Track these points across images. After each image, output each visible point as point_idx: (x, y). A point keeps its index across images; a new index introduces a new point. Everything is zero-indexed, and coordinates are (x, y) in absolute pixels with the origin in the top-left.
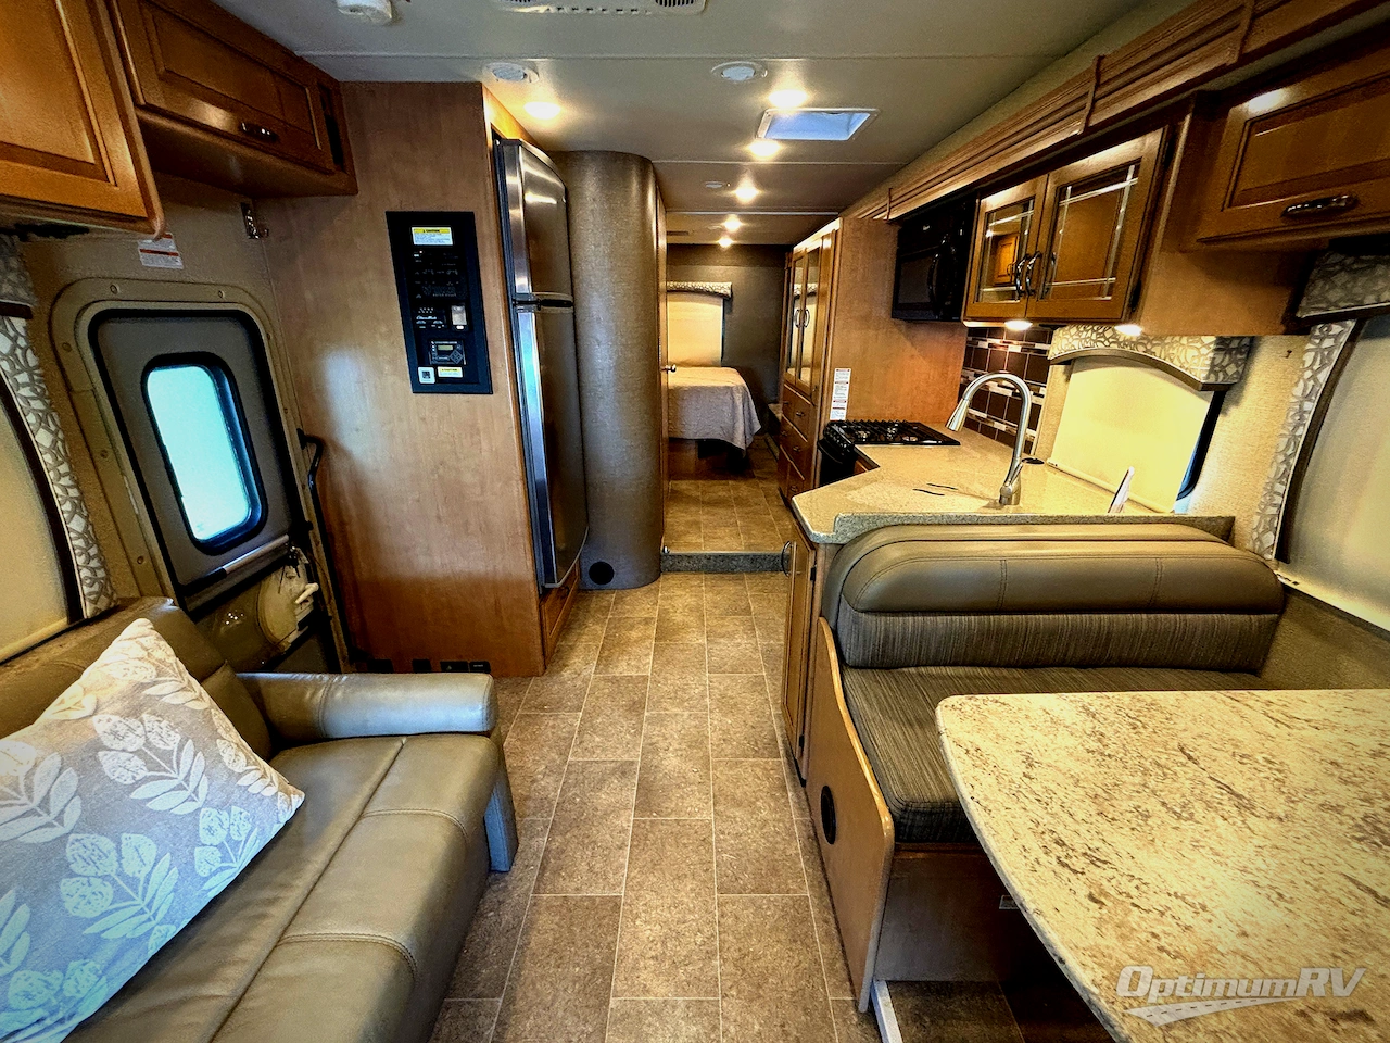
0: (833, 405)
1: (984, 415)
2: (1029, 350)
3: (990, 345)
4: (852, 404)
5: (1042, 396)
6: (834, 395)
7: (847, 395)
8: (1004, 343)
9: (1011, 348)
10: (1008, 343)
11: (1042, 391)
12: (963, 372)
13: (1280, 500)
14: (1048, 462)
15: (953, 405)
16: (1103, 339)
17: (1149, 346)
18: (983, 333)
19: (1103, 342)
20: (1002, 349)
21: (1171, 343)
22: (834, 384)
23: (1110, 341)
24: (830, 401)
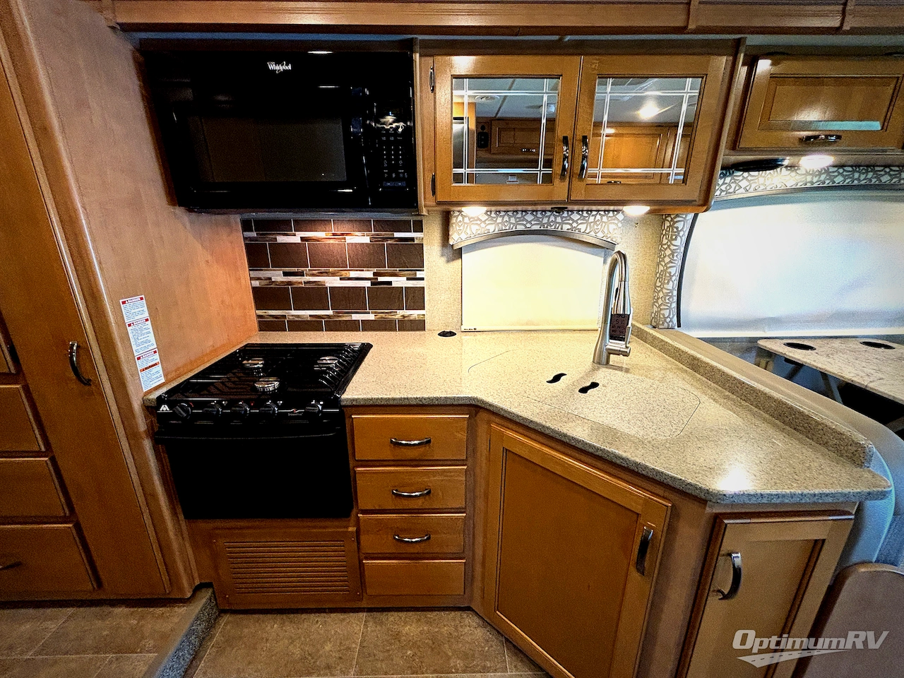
0: (140, 365)
1: (330, 312)
2: (387, 239)
3: (302, 239)
4: (164, 349)
5: (422, 279)
6: (134, 348)
7: (153, 341)
8: (334, 235)
9: (349, 239)
10: (342, 234)
11: (419, 275)
12: (254, 274)
13: (675, 299)
14: (463, 330)
15: (253, 313)
16: (525, 223)
17: (575, 225)
18: (284, 227)
19: (525, 225)
20: (332, 241)
21: (595, 222)
22: (129, 328)
23: (533, 222)
24: (133, 359)
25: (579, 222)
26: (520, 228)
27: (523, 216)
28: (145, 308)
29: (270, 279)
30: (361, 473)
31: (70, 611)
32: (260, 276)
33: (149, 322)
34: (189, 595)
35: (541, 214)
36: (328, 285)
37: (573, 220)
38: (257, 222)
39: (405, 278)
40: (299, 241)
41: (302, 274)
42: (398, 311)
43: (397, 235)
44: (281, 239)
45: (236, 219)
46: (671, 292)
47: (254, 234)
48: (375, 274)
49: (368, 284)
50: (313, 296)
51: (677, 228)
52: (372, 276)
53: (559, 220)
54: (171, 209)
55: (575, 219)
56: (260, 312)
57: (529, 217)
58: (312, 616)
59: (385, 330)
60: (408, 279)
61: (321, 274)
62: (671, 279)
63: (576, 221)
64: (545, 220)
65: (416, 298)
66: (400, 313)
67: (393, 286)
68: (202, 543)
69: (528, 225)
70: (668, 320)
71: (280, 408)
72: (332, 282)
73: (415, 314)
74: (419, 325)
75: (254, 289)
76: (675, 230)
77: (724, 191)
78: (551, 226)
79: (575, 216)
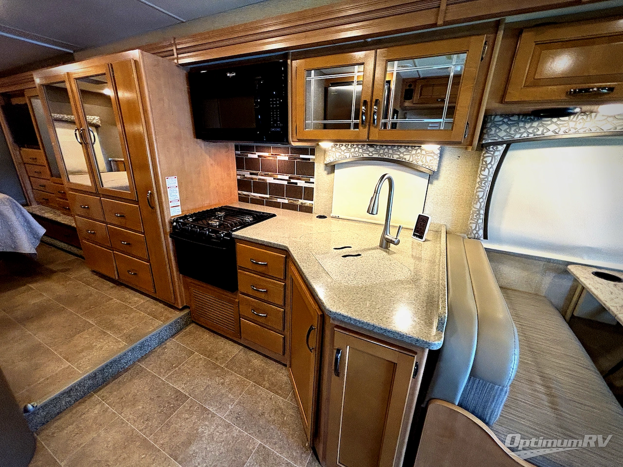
0: (171, 205)
1: (268, 196)
2: (295, 159)
3: (259, 156)
4: (183, 201)
5: (313, 183)
6: (169, 197)
7: (178, 196)
8: (272, 155)
9: (279, 158)
10: (276, 155)
11: (312, 180)
12: (239, 172)
13: (482, 217)
14: (331, 216)
15: (236, 192)
16: (368, 152)
17: (401, 155)
18: (250, 149)
19: (368, 154)
20: (271, 158)
21: (416, 154)
22: (168, 189)
23: (374, 153)
24: (168, 202)
25: (405, 153)
26: (366, 155)
27: (367, 148)
28: (177, 182)
29: (244, 175)
30: (240, 272)
31: (148, 299)
32: (241, 174)
33: (177, 188)
34: (181, 308)
35: (380, 147)
36: (268, 181)
37: (400, 152)
38: (241, 146)
39: (304, 181)
40: (257, 157)
41: (257, 174)
42: (299, 200)
43: (302, 156)
44: (250, 156)
45: (232, 145)
46: (479, 210)
47: (239, 152)
48: (290, 178)
49: (285, 183)
50: (261, 187)
51: (486, 162)
52: (288, 179)
53: (391, 151)
54: (196, 140)
55: (402, 152)
56: (240, 192)
57: (371, 149)
58: (222, 338)
59: (293, 210)
60: (306, 182)
61: (266, 175)
62: (479, 200)
63: (403, 153)
64: (382, 152)
65: (309, 193)
66: (301, 201)
67: (298, 185)
68: (187, 287)
69: (371, 154)
70: (475, 232)
71: (209, 232)
72: (270, 180)
73: (308, 203)
74: (309, 210)
75: (238, 180)
76: (484, 163)
77: (531, 133)
78: (385, 155)
79: (402, 150)
